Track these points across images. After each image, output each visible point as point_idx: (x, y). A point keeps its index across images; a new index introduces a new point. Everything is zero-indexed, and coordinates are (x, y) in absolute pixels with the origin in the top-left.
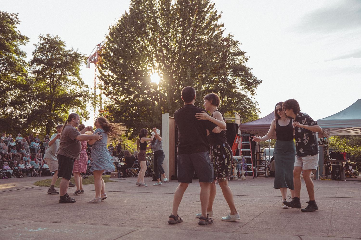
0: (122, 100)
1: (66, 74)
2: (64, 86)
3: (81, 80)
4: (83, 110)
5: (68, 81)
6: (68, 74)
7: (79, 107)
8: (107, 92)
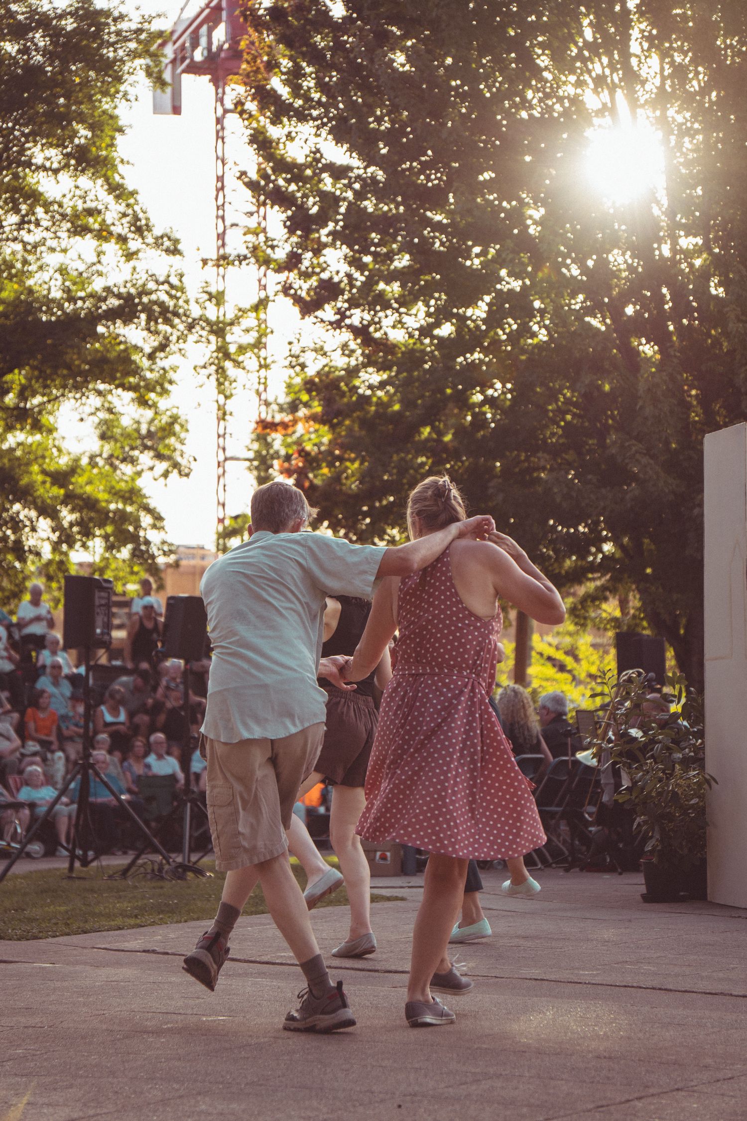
0: (411, 336)
1: (29, 164)
2: (18, 247)
3: (132, 201)
4: (150, 407)
5: (47, 205)
6: (38, 160)
7: (120, 390)
8: (306, 286)
